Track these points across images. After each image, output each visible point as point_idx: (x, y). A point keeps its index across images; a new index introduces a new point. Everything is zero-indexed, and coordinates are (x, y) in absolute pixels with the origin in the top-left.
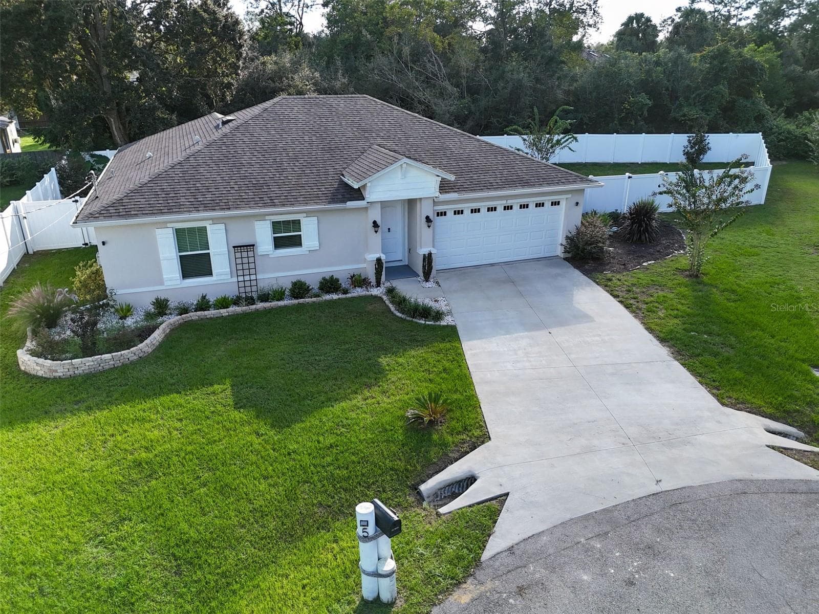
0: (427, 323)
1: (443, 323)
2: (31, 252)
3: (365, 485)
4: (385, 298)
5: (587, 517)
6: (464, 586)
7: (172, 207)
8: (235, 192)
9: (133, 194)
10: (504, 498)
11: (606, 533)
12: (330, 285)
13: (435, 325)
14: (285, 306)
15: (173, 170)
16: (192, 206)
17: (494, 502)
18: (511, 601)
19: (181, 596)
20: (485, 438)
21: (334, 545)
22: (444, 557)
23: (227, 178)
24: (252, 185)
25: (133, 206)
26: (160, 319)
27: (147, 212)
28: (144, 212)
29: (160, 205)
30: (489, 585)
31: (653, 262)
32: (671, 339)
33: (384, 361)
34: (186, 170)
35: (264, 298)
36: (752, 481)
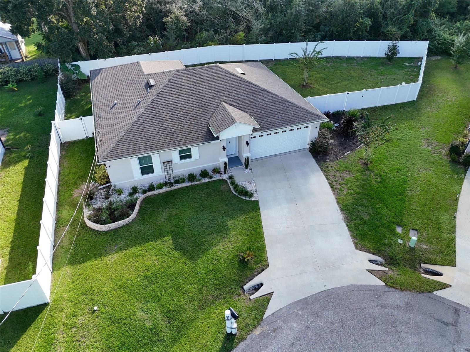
0: (247, 199)
1: (253, 199)
2: (63, 142)
3: (225, 287)
4: (228, 181)
5: (299, 301)
6: (257, 328)
7: (137, 150)
8: (162, 138)
9: (119, 143)
10: (272, 294)
11: (304, 308)
12: (204, 174)
13: (250, 200)
14: (186, 187)
15: (133, 127)
16: (145, 149)
17: (268, 295)
18: (271, 334)
19: (172, 330)
20: (267, 266)
21: (216, 311)
22: (251, 317)
23: (158, 130)
24: (169, 133)
25: (120, 151)
26: (135, 196)
27: (127, 154)
28: (126, 154)
29: (131, 149)
30: (265, 328)
31: (350, 152)
32: (346, 209)
33: (230, 223)
34: (139, 126)
35: (177, 182)
36: (357, 285)
